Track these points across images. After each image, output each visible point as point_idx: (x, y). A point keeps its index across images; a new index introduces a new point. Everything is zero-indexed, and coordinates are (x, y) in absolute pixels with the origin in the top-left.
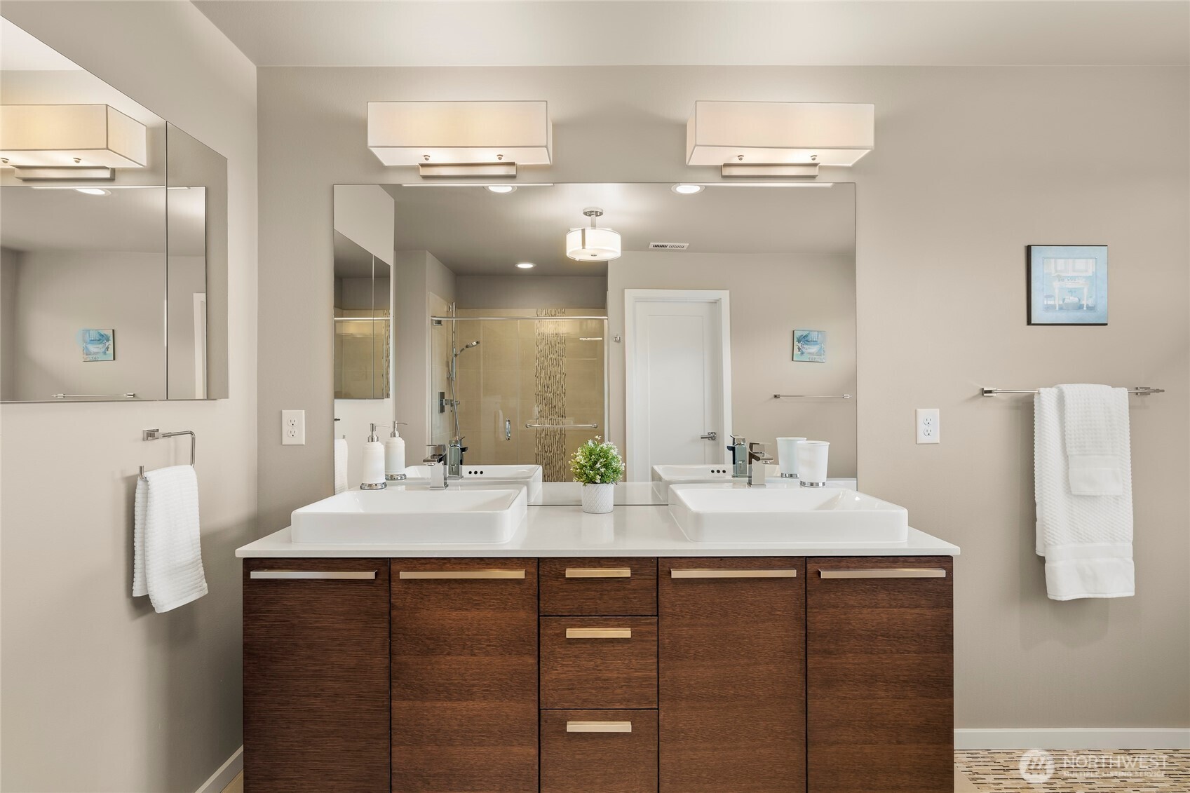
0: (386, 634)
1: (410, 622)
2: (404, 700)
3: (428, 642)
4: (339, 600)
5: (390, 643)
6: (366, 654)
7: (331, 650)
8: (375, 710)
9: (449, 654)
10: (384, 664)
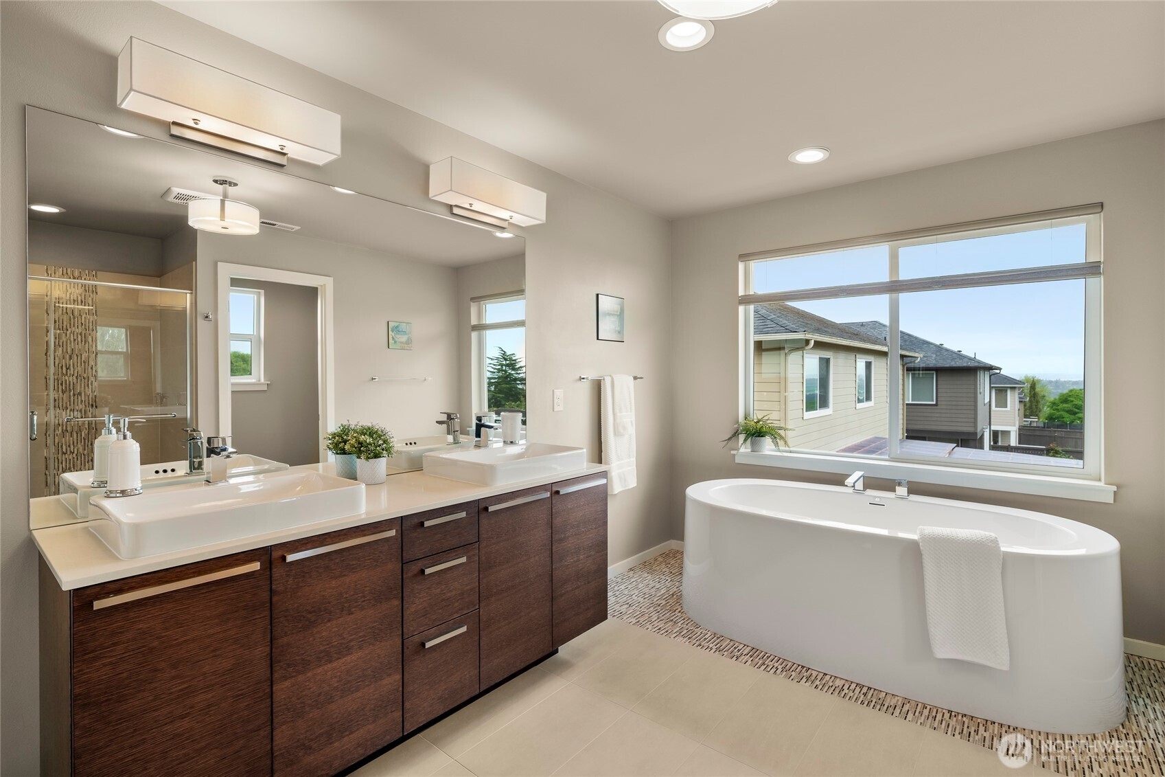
0: (268, 622)
1: (292, 602)
2: (286, 680)
3: (309, 616)
4: (212, 603)
5: (271, 630)
6: (245, 650)
7: (203, 660)
8: (255, 703)
9: (329, 621)
10: (265, 652)
